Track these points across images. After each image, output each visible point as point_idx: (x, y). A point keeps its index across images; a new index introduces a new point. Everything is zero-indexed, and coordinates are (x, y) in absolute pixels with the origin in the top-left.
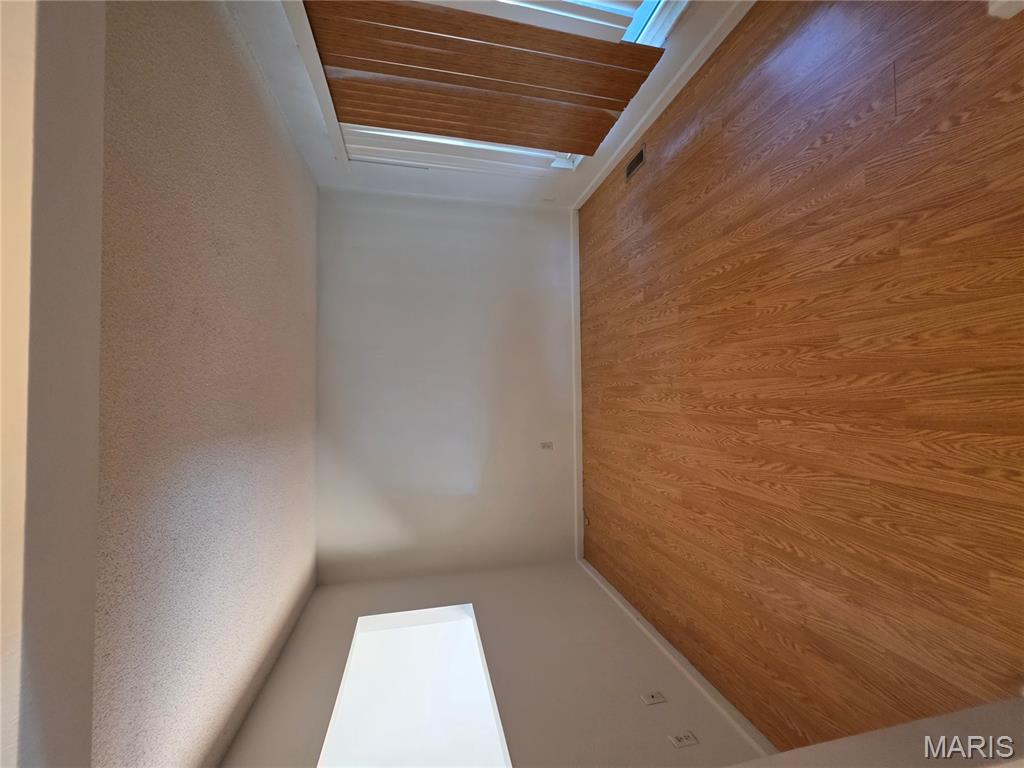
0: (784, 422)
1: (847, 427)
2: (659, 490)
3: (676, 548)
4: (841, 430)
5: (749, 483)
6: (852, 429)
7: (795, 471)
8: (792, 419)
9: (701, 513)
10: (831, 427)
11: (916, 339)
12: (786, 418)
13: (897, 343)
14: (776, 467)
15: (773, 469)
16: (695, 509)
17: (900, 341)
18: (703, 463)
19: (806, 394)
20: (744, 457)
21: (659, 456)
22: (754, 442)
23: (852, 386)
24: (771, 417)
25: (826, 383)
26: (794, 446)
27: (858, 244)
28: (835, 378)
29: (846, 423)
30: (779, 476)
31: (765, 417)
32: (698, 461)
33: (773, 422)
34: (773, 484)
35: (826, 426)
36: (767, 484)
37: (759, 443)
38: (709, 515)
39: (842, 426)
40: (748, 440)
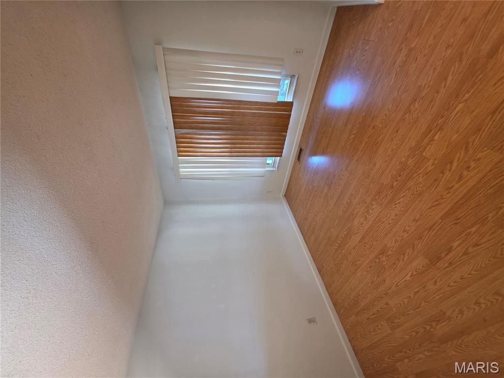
0: (436, 137)
1: (467, 96)
2: (408, 278)
3: (461, 312)
4: (466, 101)
5: (456, 186)
6: (470, 93)
7: (471, 144)
8: (439, 130)
9: (450, 250)
10: (460, 106)
11: (450, 45)
12: (435, 135)
13: (444, 56)
14: (459, 158)
15: (458, 161)
16: (443, 255)
17: (444, 54)
18: (418, 217)
19: (432, 115)
20: (436, 180)
21: (390, 253)
22: (433, 164)
23: (447, 86)
24: (428, 145)
25: (435, 101)
26: (455, 137)
27: (395, 66)
28: (437, 94)
29: (464, 95)
30: (466, 159)
31: (425, 148)
32: (414, 220)
33: (432, 144)
34: (468, 167)
35: (457, 109)
36: (465, 173)
37: (436, 162)
38: (455, 244)
39: (464, 99)
40: (430, 168)
